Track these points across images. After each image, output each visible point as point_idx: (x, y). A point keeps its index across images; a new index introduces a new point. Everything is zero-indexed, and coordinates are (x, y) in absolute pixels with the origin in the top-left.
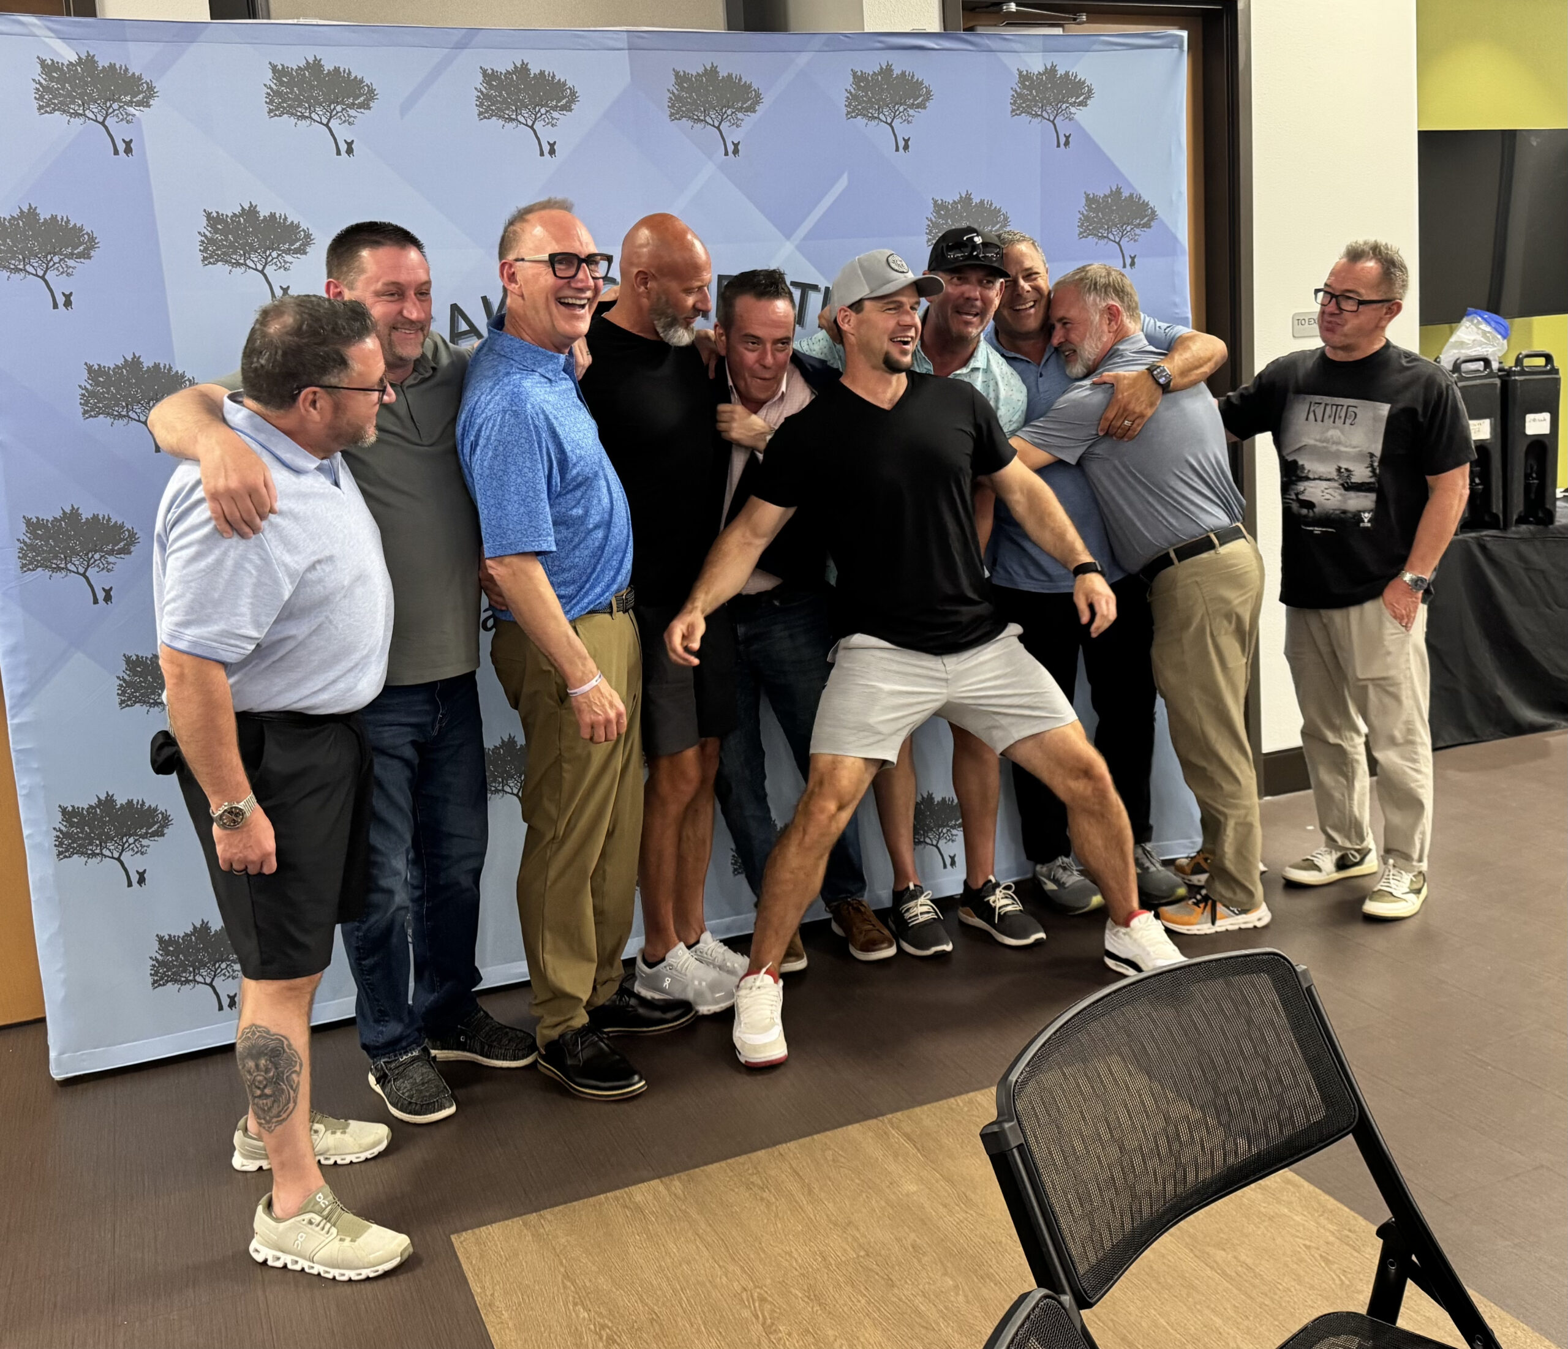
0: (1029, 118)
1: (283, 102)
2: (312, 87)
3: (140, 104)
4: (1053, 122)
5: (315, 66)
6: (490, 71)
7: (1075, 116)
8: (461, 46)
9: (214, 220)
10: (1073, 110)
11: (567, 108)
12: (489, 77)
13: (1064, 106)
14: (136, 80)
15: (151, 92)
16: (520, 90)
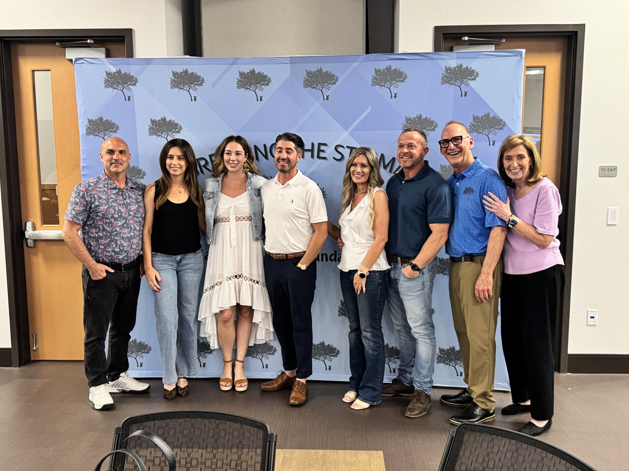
0: (449, 85)
1: (176, 83)
2: (185, 79)
3: (133, 85)
4: (460, 87)
5: (186, 72)
6: (242, 72)
7: (470, 84)
8: (233, 64)
9: (153, 122)
10: (469, 82)
11: (267, 84)
12: (241, 74)
13: (465, 80)
14: (132, 77)
15: (136, 81)
16: (251, 79)
